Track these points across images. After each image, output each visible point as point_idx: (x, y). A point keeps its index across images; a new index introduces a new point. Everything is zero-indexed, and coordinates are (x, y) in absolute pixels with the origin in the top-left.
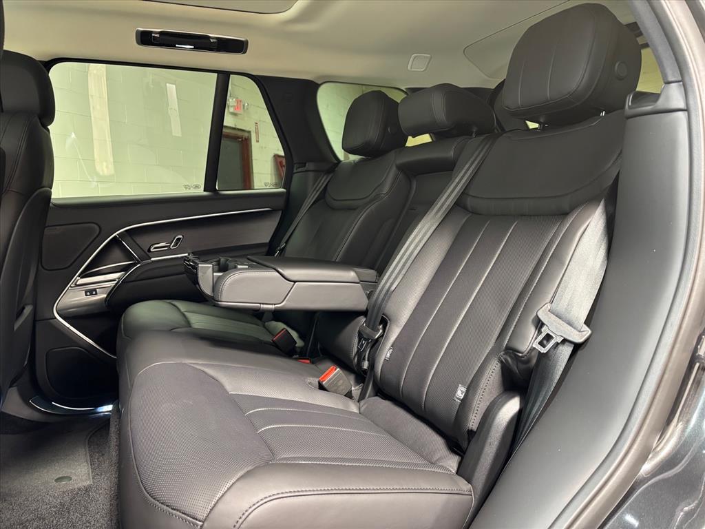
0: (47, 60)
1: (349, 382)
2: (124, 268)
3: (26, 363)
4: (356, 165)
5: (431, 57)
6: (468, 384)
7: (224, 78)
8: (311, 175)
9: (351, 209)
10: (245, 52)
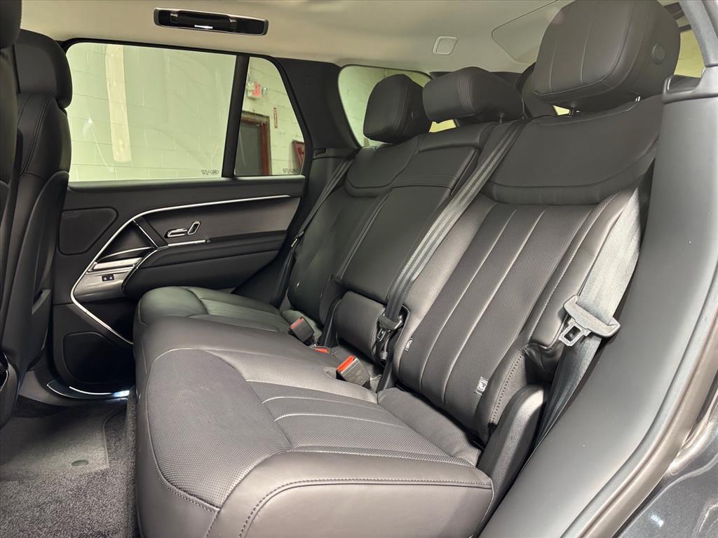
0: (63, 40)
1: (367, 372)
2: (141, 254)
3: (43, 346)
4: (378, 151)
5: (457, 40)
6: (490, 377)
7: (243, 60)
8: (331, 161)
9: (372, 197)
10: (265, 34)
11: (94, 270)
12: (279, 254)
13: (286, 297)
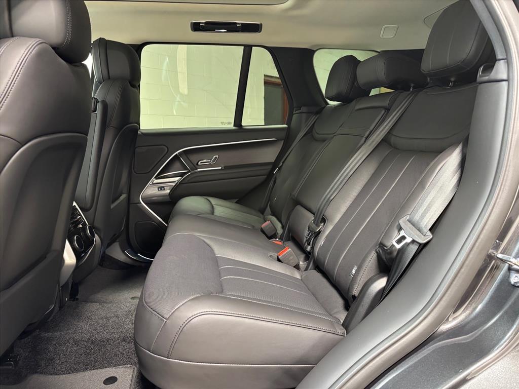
0: (140, 43)
1: (297, 259)
2: (182, 174)
3: (123, 228)
4: (336, 107)
5: (398, 28)
6: (358, 265)
7: (248, 49)
8: (304, 115)
9: (324, 140)
10: (260, 32)
11: (153, 184)
12: (267, 178)
13: (268, 207)
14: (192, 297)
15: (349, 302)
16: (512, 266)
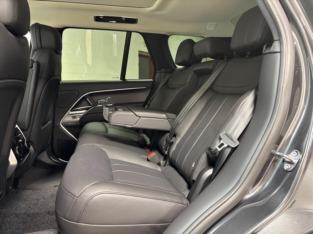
0: (61, 28)
1: (159, 159)
2: (87, 109)
3: (49, 142)
4: (181, 70)
5: (217, 24)
6: (196, 162)
7: (129, 34)
8: (163, 74)
10: (137, 23)
11: (69, 114)
14: (94, 183)
15: (191, 184)
16: (285, 159)
